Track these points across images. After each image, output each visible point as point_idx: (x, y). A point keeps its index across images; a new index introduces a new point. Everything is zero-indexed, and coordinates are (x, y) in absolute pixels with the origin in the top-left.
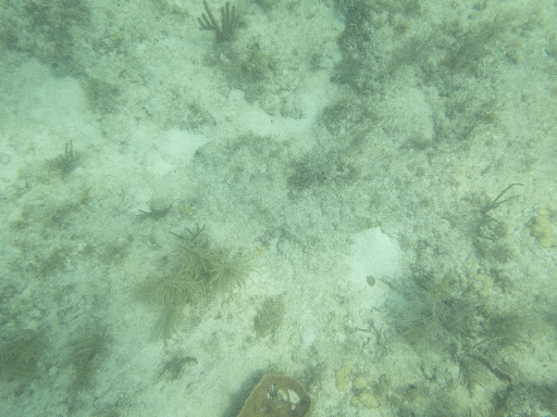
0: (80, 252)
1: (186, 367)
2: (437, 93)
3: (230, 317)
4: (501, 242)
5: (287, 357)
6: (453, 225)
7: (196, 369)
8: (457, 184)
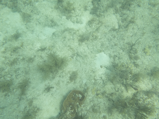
0: (21, 59)
1: (51, 89)
2: (119, 16)
3: (63, 76)
4: (136, 55)
5: (79, 87)
6: (123, 51)
7: (54, 90)
8: (124, 40)
